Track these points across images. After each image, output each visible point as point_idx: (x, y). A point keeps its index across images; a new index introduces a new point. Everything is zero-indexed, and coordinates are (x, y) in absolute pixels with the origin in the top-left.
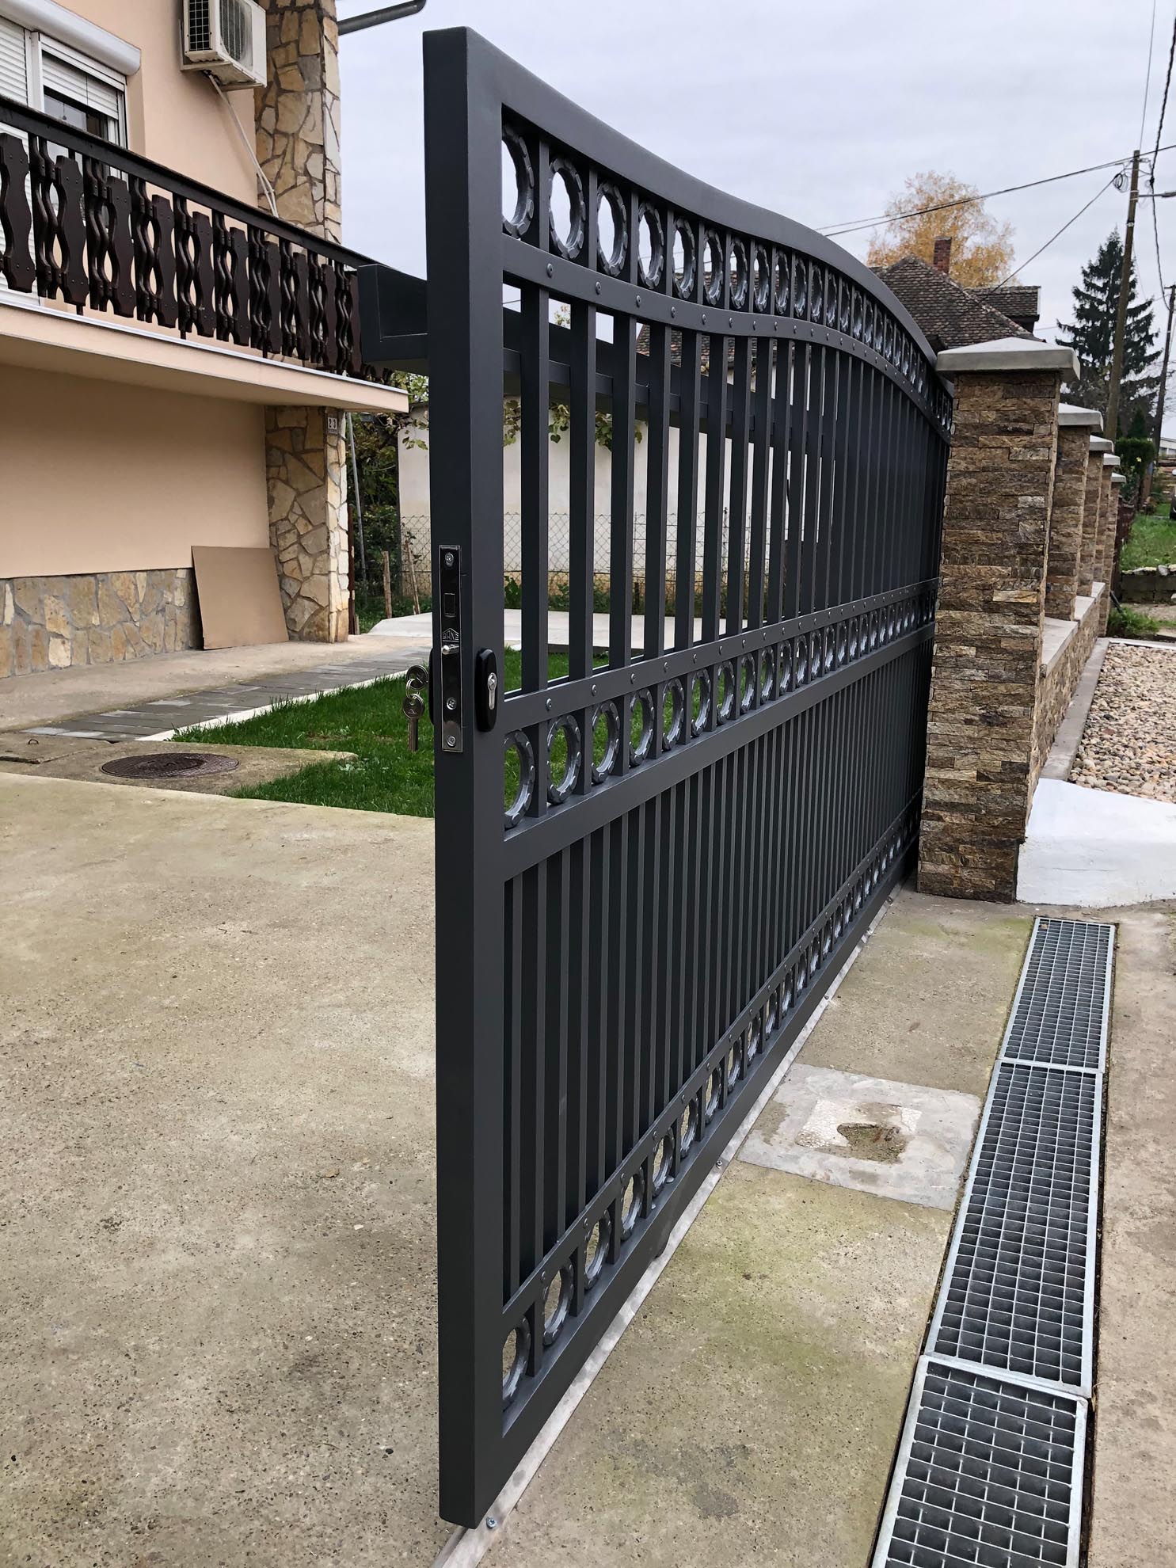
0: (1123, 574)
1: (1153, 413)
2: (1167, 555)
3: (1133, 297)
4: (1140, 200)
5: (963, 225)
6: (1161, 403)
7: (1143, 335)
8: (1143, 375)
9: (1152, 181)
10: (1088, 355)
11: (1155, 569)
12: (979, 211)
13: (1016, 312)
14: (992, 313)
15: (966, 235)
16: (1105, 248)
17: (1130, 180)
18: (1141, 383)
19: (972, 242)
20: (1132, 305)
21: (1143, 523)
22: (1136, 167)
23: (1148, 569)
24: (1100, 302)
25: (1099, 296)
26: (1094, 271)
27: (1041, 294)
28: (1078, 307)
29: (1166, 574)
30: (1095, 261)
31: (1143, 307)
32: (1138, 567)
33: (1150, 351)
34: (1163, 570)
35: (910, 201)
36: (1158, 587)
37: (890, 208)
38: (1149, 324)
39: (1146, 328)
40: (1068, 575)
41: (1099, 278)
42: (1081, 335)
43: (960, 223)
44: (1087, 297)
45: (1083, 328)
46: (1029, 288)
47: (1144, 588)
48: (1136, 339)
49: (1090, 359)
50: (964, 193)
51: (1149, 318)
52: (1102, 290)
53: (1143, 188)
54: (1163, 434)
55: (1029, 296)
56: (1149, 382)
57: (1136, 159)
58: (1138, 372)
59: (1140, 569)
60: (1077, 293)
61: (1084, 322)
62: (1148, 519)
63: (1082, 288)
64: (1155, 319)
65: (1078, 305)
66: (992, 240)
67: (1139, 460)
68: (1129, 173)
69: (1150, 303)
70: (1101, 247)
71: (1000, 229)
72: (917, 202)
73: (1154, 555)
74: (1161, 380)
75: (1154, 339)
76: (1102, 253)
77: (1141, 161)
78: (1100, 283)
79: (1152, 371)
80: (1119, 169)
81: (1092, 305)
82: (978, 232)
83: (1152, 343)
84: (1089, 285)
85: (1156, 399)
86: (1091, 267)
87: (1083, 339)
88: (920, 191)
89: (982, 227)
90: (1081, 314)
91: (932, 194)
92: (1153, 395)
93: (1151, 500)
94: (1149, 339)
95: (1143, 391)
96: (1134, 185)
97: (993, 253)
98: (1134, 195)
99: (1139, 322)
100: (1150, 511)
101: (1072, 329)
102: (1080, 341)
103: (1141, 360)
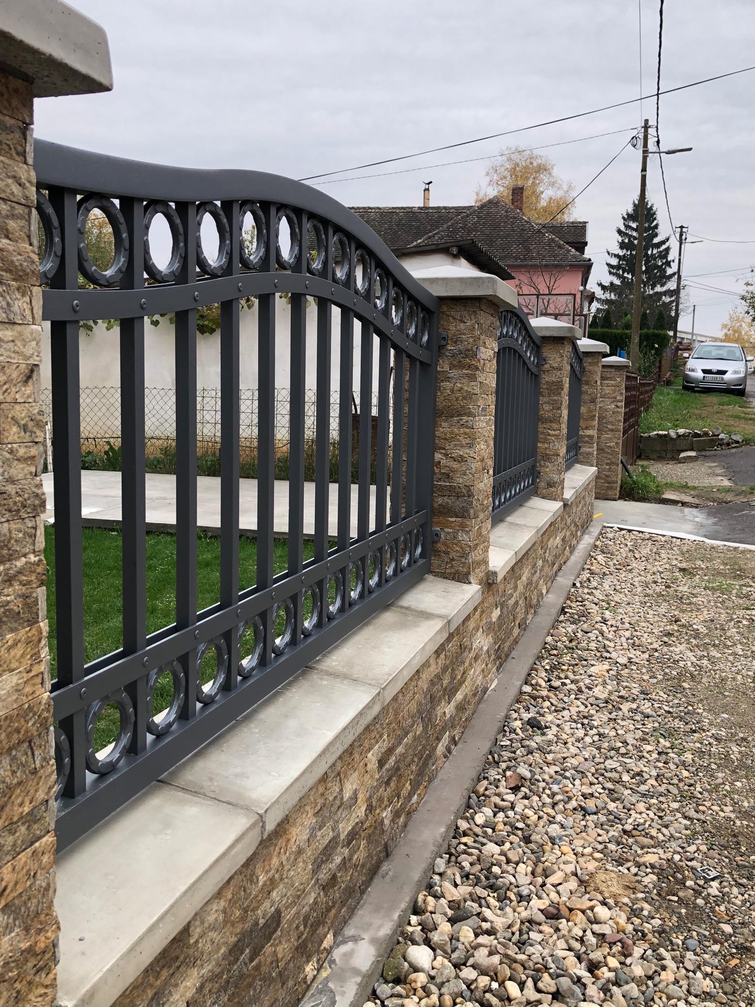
0: (641, 436)
1: (673, 314)
2: (677, 420)
3: (656, 235)
4: (650, 155)
5: (539, 184)
6: (677, 306)
7: (664, 261)
8: (664, 289)
9: (658, 142)
10: (628, 274)
11: (666, 433)
12: (550, 174)
13: (571, 240)
14: (553, 239)
15: (542, 190)
16: (637, 202)
17: (642, 140)
18: (665, 293)
19: (547, 194)
20: (656, 240)
21: (661, 394)
22: (646, 132)
23: (661, 432)
24: (635, 238)
25: (635, 234)
26: (630, 217)
27: (589, 228)
28: (620, 241)
29: (675, 437)
30: (630, 211)
31: (663, 242)
32: (655, 430)
33: (669, 271)
34: (672, 434)
35: (502, 166)
36: (669, 447)
37: (489, 170)
38: (668, 253)
39: (666, 256)
40: (463, 517)
41: (634, 222)
42: (623, 260)
43: (537, 182)
44: (626, 234)
45: (624, 256)
46: (580, 223)
47: (658, 448)
48: (660, 264)
49: (630, 276)
50: (540, 161)
51: (668, 249)
52: (636, 230)
53: (651, 146)
54: (679, 328)
55: (580, 229)
56: (669, 293)
57: (646, 127)
58: (662, 285)
59: (655, 433)
60: (620, 232)
61: (625, 251)
62: (665, 390)
63: (623, 228)
64: (671, 250)
65: (620, 239)
66: (560, 193)
67: (657, 346)
68: (641, 136)
69: (668, 239)
70: (634, 202)
71: (565, 187)
72: (508, 166)
73: (667, 420)
74: (676, 292)
75: (672, 263)
76: (635, 205)
77: (650, 127)
78: (634, 225)
79: (672, 285)
80: (634, 133)
81: (629, 240)
82: (550, 188)
83: (670, 267)
84: (627, 227)
85: (674, 304)
86: (628, 214)
87: (624, 262)
88: (509, 159)
89: (553, 184)
90: (622, 246)
91: (518, 161)
92: (672, 302)
93: (670, 375)
94: (668, 264)
95: (667, 299)
96: (645, 145)
97: (561, 203)
98: (645, 152)
99: (661, 252)
100: (668, 383)
101: (617, 256)
102: (623, 264)
103: (663, 278)
